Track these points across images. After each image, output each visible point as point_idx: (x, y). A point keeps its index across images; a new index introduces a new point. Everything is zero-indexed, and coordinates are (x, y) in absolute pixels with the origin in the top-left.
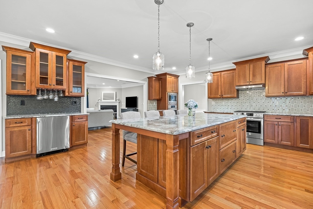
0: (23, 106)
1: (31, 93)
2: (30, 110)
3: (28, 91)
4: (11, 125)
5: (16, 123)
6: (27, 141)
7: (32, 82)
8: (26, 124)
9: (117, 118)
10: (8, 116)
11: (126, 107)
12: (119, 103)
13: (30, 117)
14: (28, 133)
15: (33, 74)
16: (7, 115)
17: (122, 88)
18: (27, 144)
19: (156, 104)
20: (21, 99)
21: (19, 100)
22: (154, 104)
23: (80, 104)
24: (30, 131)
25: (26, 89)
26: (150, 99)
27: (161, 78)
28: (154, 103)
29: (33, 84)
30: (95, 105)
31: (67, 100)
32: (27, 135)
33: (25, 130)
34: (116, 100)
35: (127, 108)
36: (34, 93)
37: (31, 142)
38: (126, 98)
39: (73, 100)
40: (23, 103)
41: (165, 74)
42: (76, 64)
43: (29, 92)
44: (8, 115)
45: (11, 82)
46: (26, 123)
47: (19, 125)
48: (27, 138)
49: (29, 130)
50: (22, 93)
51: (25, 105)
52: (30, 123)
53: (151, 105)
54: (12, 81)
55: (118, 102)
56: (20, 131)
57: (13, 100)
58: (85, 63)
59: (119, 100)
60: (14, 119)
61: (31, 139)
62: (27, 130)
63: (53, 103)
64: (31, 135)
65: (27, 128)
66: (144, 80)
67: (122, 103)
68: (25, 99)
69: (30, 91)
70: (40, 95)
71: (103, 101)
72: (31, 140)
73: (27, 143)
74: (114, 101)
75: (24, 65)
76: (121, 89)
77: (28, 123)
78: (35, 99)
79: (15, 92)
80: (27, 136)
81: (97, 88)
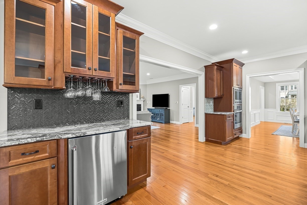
0: (39, 110)
1: (54, 85)
2: (51, 118)
3: (49, 80)
4: (13, 162)
5: (23, 154)
6: (49, 193)
7: (57, 61)
8: (47, 154)
10: (10, 132)
11: (153, 106)
13: (55, 138)
14: (51, 174)
15: (59, 46)
16: (8, 130)
17: (147, 84)
18: (49, 201)
19: (213, 104)
20: (36, 96)
21: (30, 99)
22: (211, 104)
23: (128, 105)
24: (55, 170)
25: (46, 77)
26: (207, 97)
27: (223, 67)
28: (211, 102)
29: (60, 66)
31: (109, 98)
32: (49, 179)
33: (45, 170)
34: (140, 98)
35: (154, 108)
36: (60, 84)
37: (57, 194)
38: (153, 95)
39: (119, 98)
40: (38, 105)
41: (231, 61)
42: (129, 35)
43: (51, 83)
44: (11, 129)
45: (14, 59)
46: (45, 153)
47: (30, 158)
48: (49, 187)
49: (53, 168)
50: (37, 84)
51: (44, 108)
52: (54, 152)
53: (208, 104)
54: (16, 59)
55: (142, 101)
56: (33, 172)
57: (20, 97)
58: (140, 34)
60: (19, 145)
61: (56, 188)
62: (49, 169)
63: (90, 104)
64: (56, 178)
65: (47, 164)
66: (200, 70)
67: (148, 102)
68: (43, 97)
69: (53, 80)
70: (72, 89)
72: (56, 191)
73: (49, 199)
74: (138, 99)
75: (42, 26)
77: (50, 153)
78: (59, 97)
79: (24, 81)
80: (49, 182)
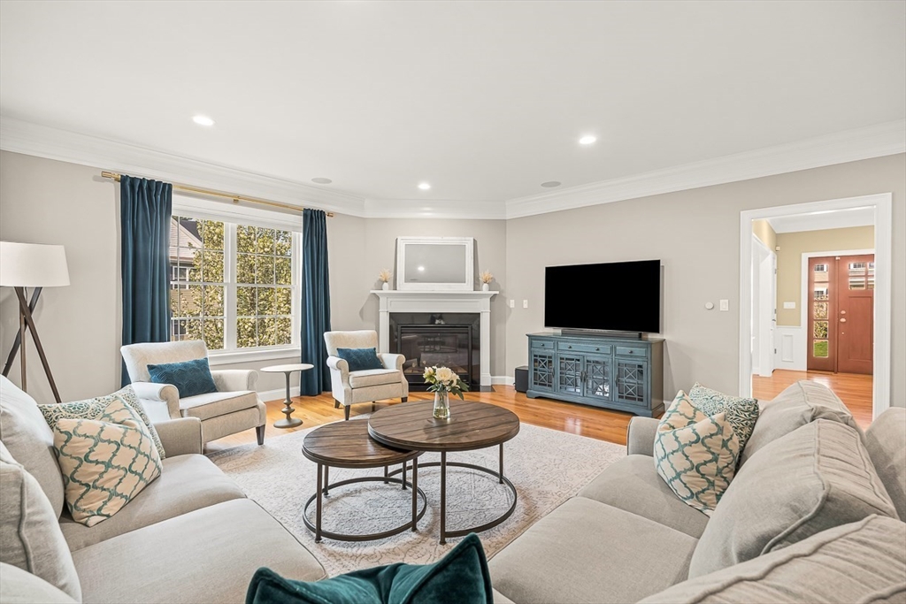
9: (483, 383)
12: (493, 298)
17: (508, 217)
30: (361, 313)
34: (477, 285)
35: (552, 331)
38: (547, 269)
55: (484, 296)
59: (492, 283)
67: (512, 304)
71: (404, 287)
74: (467, 287)
76: (502, 224)
81: (368, 214)
